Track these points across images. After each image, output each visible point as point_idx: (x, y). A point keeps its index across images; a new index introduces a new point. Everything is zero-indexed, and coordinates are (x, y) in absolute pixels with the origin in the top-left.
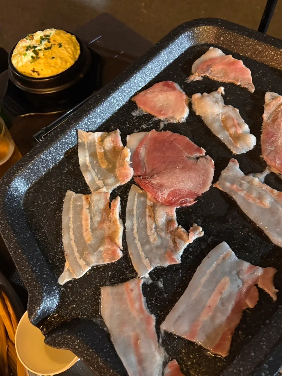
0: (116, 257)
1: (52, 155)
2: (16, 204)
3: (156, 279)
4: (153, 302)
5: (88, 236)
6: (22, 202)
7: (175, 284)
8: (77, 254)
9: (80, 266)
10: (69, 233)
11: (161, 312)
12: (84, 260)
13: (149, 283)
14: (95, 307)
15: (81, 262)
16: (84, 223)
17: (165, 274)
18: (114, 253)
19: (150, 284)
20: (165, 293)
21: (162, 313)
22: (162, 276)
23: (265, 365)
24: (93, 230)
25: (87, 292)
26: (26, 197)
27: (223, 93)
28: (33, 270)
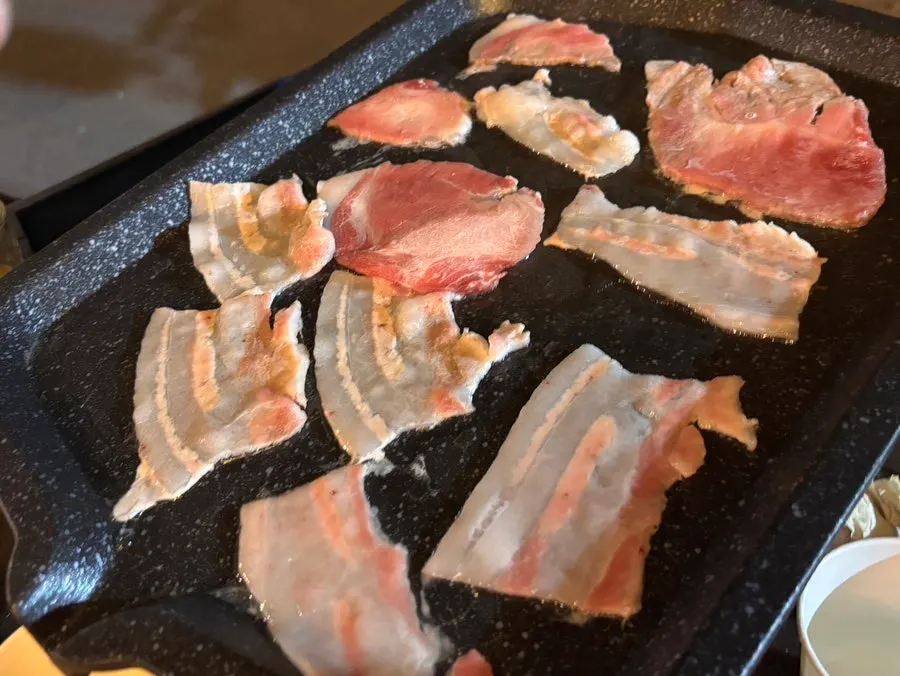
0: (287, 427)
1: (120, 243)
2: (10, 357)
3: (406, 459)
4: (399, 515)
5: (207, 395)
6: (28, 355)
7: (462, 461)
8: (173, 441)
9: (180, 466)
10: (153, 397)
11: (422, 536)
12: (194, 449)
13: (385, 473)
14: (221, 561)
15: (186, 455)
16: (196, 368)
17: (430, 445)
18: (282, 418)
19: (387, 475)
20: (433, 486)
21: (427, 539)
22: (423, 451)
24: (223, 379)
25: (198, 527)
26: (43, 345)
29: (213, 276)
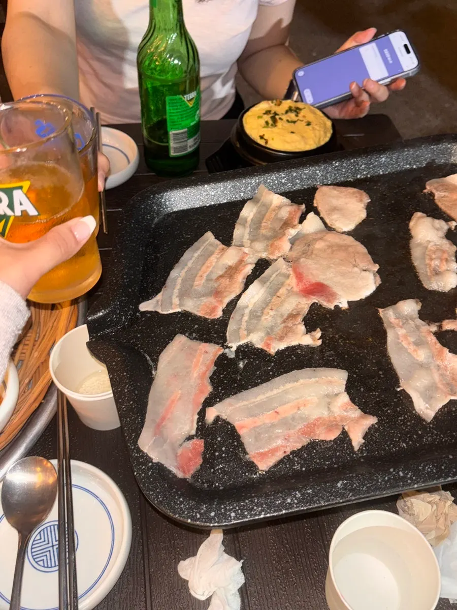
0: (213, 315)
1: (217, 192)
2: (149, 218)
3: (241, 357)
4: (222, 376)
6: (156, 220)
7: (258, 373)
8: (176, 291)
9: (171, 303)
10: (182, 270)
11: (222, 389)
12: (180, 300)
13: (230, 357)
14: (158, 348)
15: (176, 301)
16: (204, 268)
17: (253, 358)
18: (214, 309)
19: (230, 358)
20: (241, 375)
21: (223, 392)
22: (249, 358)
23: (297, 492)
24: (209, 280)
25: (160, 330)
26: (164, 219)
27: (453, 228)
28: (122, 277)
29: (238, 232)
